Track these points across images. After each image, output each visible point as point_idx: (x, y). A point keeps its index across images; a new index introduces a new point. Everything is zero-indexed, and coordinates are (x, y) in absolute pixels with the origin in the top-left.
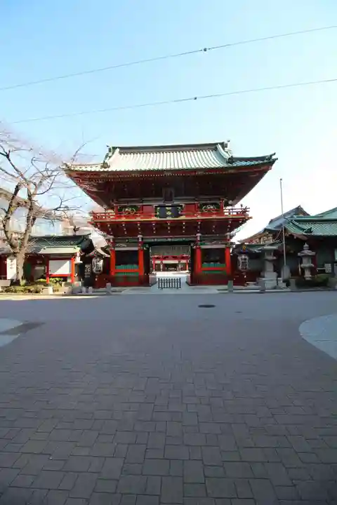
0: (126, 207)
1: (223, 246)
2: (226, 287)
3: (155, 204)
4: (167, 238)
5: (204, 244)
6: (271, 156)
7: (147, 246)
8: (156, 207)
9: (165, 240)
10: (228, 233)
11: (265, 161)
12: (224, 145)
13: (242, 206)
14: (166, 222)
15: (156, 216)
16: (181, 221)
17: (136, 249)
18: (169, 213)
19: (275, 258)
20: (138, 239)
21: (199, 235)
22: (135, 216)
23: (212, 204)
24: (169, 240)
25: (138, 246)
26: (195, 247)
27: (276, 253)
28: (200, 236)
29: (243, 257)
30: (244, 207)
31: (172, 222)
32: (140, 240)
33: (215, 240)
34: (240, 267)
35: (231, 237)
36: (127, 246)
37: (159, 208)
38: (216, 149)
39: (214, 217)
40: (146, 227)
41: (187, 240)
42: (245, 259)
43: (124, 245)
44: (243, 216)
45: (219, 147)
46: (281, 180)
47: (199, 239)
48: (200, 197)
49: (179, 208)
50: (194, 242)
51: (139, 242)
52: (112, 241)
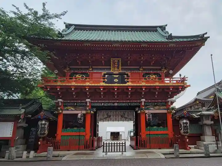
0: (77, 74)
1: (165, 111)
2: (172, 150)
3: (104, 72)
4: (113, 103)
5: (148, 109)
6: (204, 35)
7: (95, 110)
8: (105, 75)
10: (169, 100)
11: (199, 39)
12: (163, 28)
13: (180, 75)
14: (113, 88)
15: (104, 82)
16: (127, 87)
17: (84, 112)
18: (116, 80)
19: (212, 122)
20: (86, 103)
21: (143, 100)
22: (85, 82)
23: (155, 74)
24: (116, 104)
25: (86, 110)
26: (139, 112)
27: (213, 118)
28: (145, 102)
29: (185, 121)
30: (182, 77)
31: (119, 88)
32: (88, 104)
33: (157, 105)
34: (182, 131)
35: (172, 103)
36: (75, 110)
37: (106, 76)
38: (156, 31)
39: (157, 84)
40: (95, 92)
41: (132, 105)
42: (186, 123)
44: (182, 85)
45: (159, 29)
46: (211, 55)
47: (143, 104)
48: (144, 67)
49: (126, 76)
50: (139, 107)
51: (86, 106)
52: (60, 104)
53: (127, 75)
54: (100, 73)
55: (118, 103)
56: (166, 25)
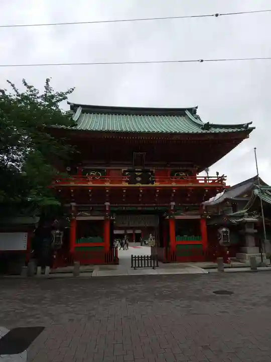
0: (90, 170)
1: (199, 217)
3: (124, 169)
4: (137, 207)
5: (178, 214)
7: (115, 216)
8: (125, 171)
9: (134, 208)
10: (203, 203)
12: (193, 111)
13: (218, 174)
14: (138, 189)
16: (154, 189)
17: (102, 218)
18: (139, 179)
19: (256, 231)
20: (105, 207)
21: (173, 203)
22: (101, 181)
23: (184, 171)
24: (140, 209)
25: (105, 215)
26: (168, 217)
27: (255, 225)
28: (174, 206)
29: (224, 230)
30: (220, 175)
31: (144, 189)
32: (107, 209)
33: (188, 210)
34: (221, 242)
36: (91, 215)
37: (127, 173)
38: (185, 115)
40: (116, 194)
41: (159, 208)
42: (226, 232)
43: (87, 214)
44: (220, 185)
45: (187, 113)
46: (255, 149)
47: (172, 208)
48: (172, 163)
49: (150, 173)
50: (167, 211)
51: (105, 211)
52: (73, 209)
53: (152, 172)
54: (120, 170)
55: (142, 207)
56: (197, 108)
